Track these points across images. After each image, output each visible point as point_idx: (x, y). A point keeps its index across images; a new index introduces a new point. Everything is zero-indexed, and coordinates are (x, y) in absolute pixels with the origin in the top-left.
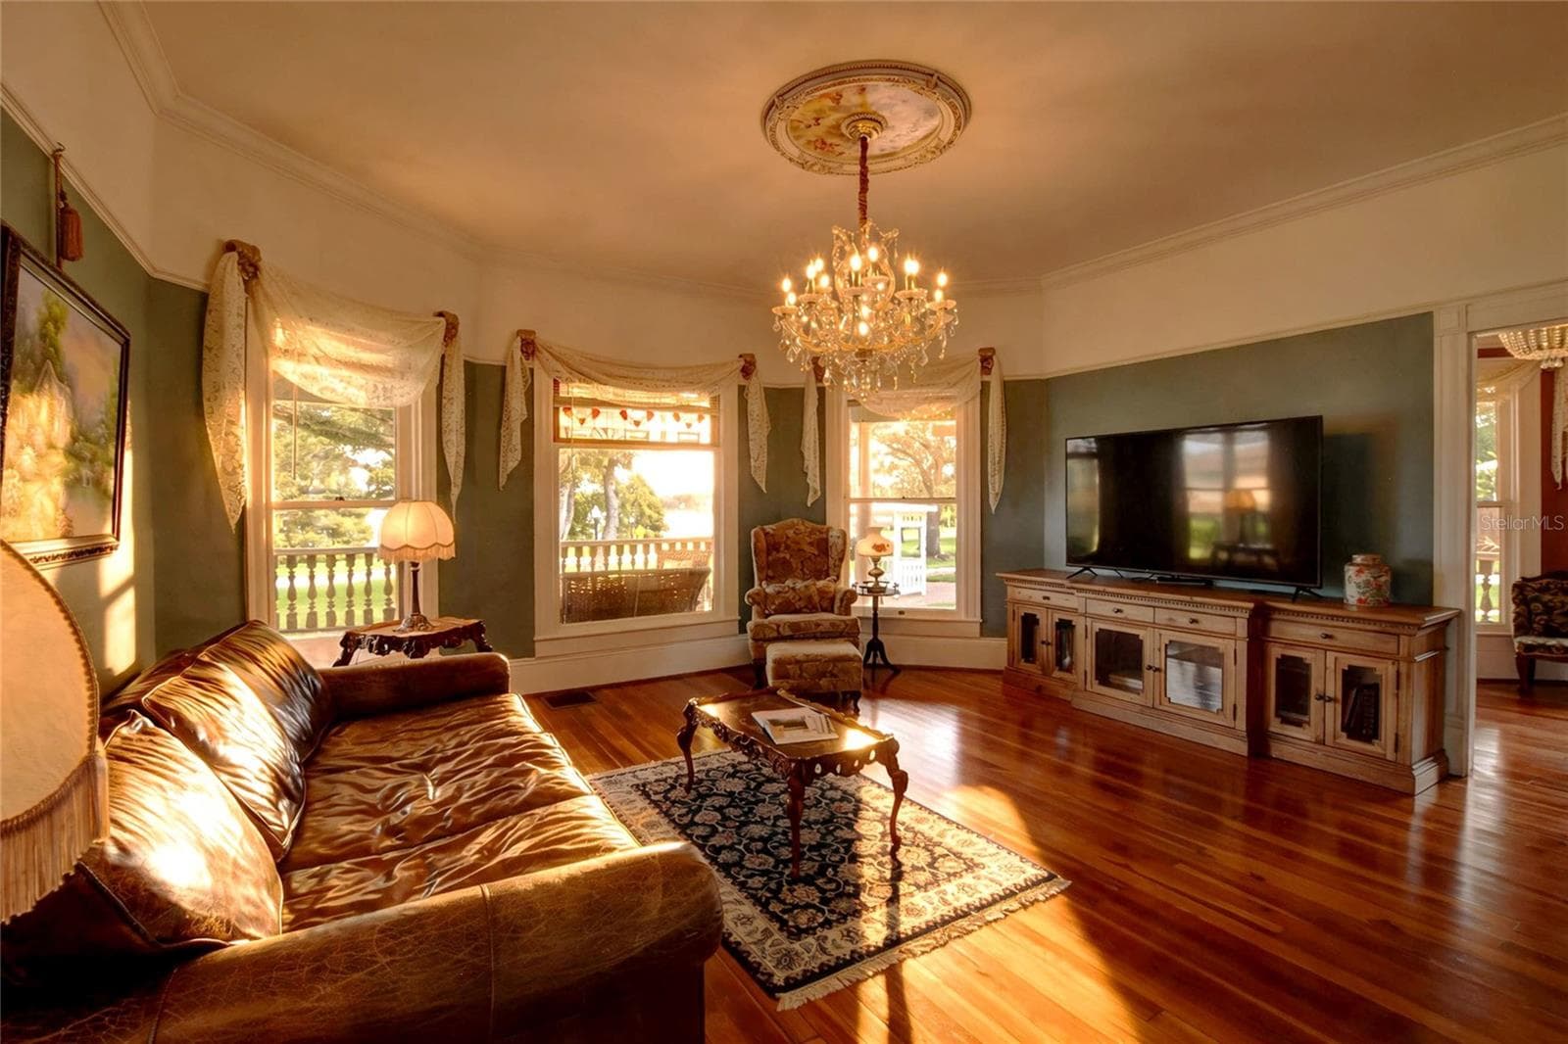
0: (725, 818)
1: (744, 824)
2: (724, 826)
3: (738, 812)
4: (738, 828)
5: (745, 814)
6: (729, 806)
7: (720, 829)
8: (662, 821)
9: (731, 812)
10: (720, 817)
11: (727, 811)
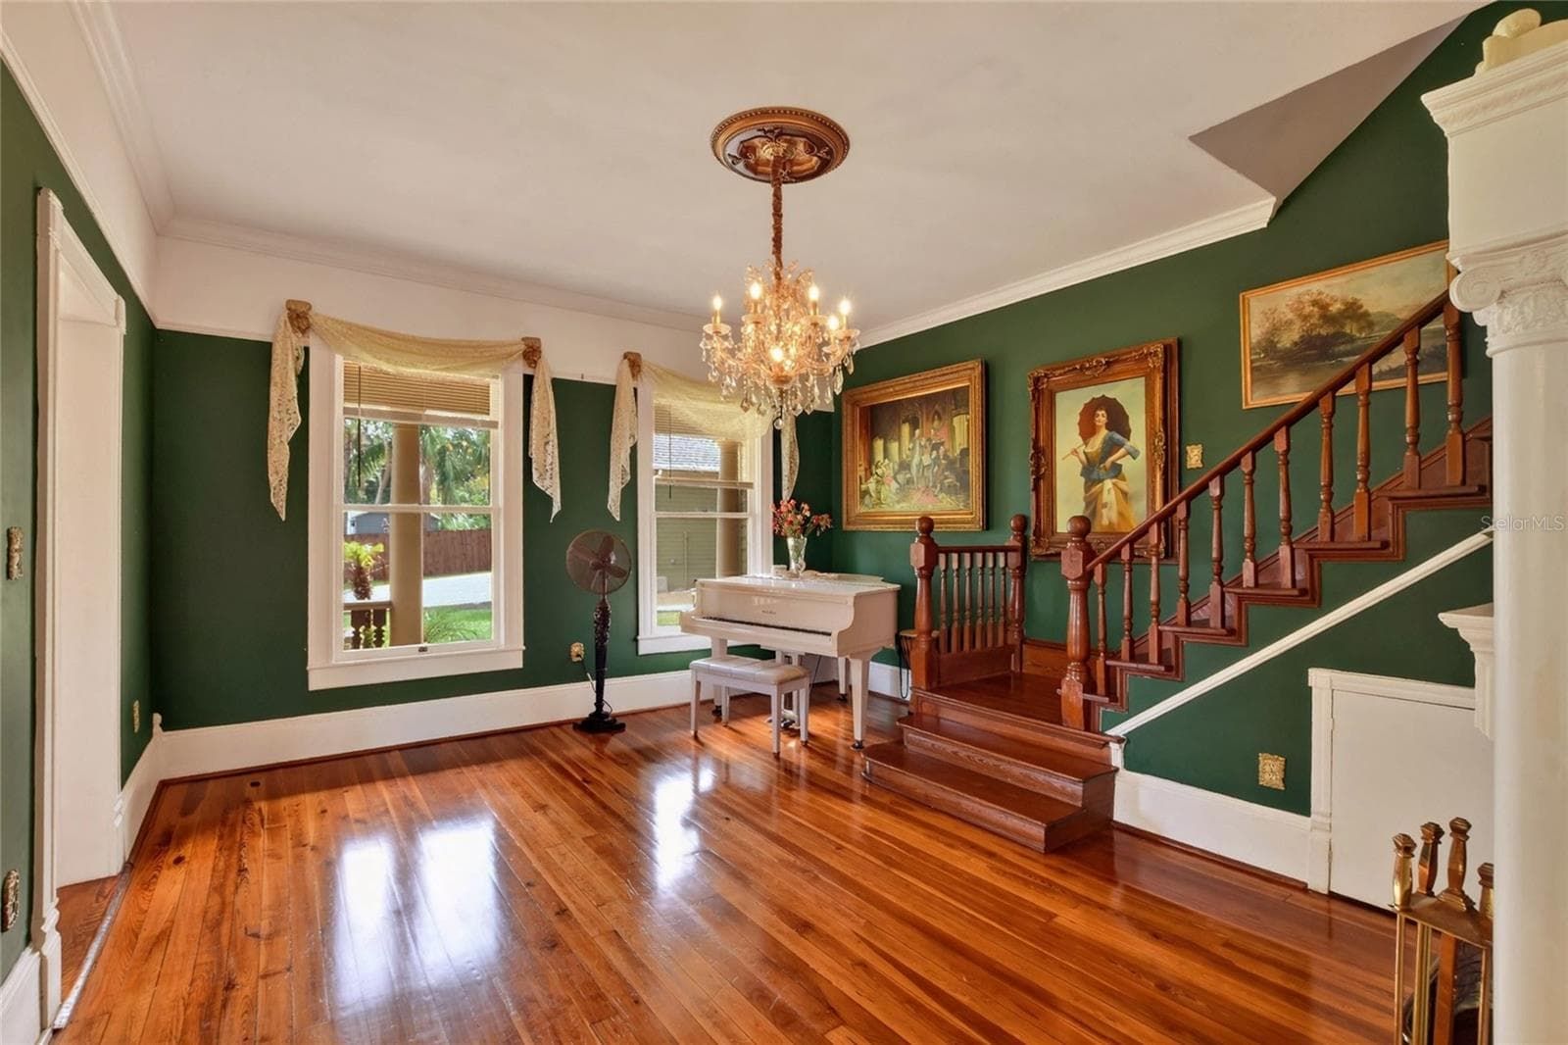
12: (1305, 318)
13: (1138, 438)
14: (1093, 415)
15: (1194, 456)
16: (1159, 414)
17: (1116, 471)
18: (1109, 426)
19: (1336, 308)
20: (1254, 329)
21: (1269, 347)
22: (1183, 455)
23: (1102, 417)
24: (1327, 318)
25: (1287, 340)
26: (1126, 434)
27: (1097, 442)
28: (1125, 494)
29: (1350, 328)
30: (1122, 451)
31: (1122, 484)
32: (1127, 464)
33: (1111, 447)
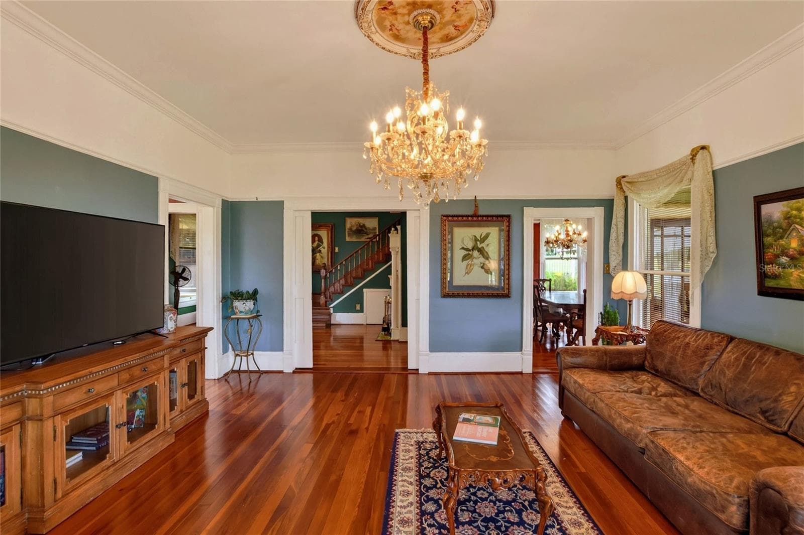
0: (520, 513)
1: (508, 503)
2: (524, 506)
3: (508, 515)
4: (514, 500)
5: (503, 512)
6: (513, 524)
7: (526, 503)
8: (568, 526)
9: (514, 518)
10: (524, 514)
11: (517, 520)
12: (357, 225)
13: (325, 244)
14: (315, 238)
15: (337, 250)
16: (330, 239)
17: (320, 251)
18: (318, 241)
19: (362, 224)
20: (348, 226)
21: (350, 229)
22: (335, 249)
23: (317, 238)
24: (360, 226)
25: (354, 229)
26: (322, 243)
27: (315, 244)
28: (322, 257)
29: (363, 229)
30: (321, 247)
31: (321, 254)
32: (323, 250)
33: (319, 246)
